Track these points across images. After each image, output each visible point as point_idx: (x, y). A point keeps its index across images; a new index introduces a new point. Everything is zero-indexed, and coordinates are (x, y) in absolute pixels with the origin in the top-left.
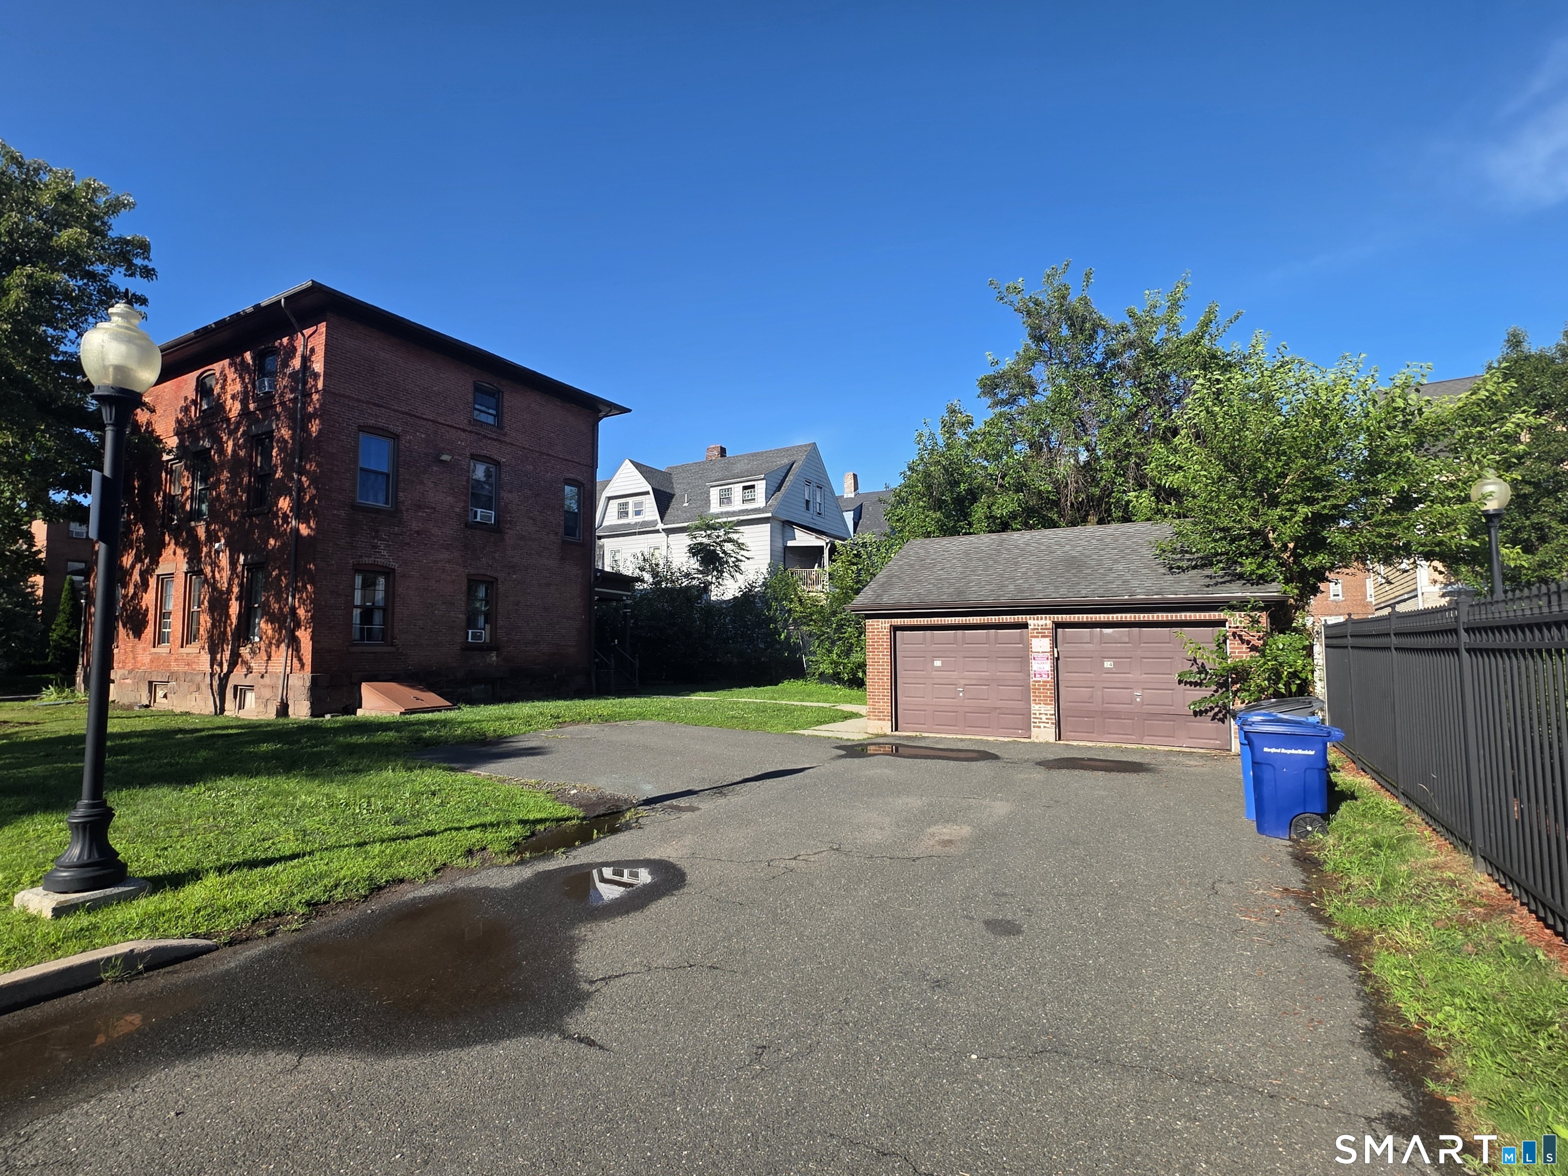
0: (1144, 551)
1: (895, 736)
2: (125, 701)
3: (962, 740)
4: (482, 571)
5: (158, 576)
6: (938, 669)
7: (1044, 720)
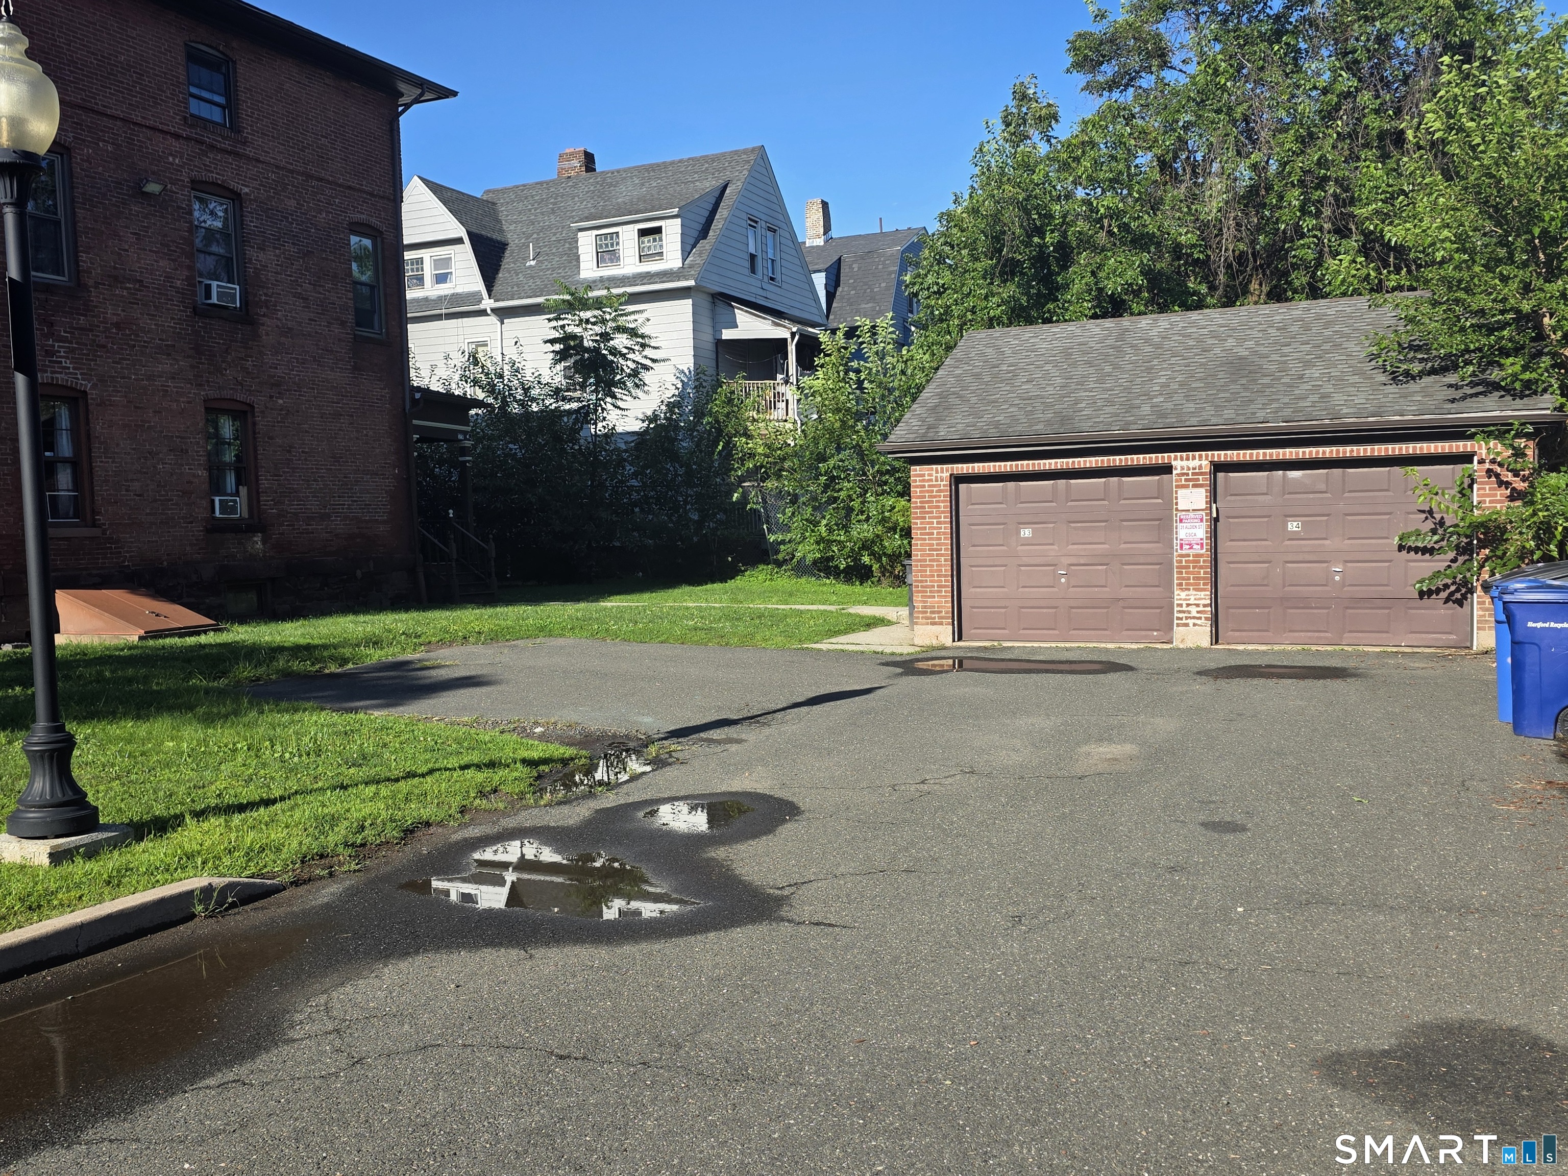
0: (1352, 346)
1: (960, 648)
3: (1067, 649)
4: (227, 394)
6: (1027, 542)
7: (1194, 614)
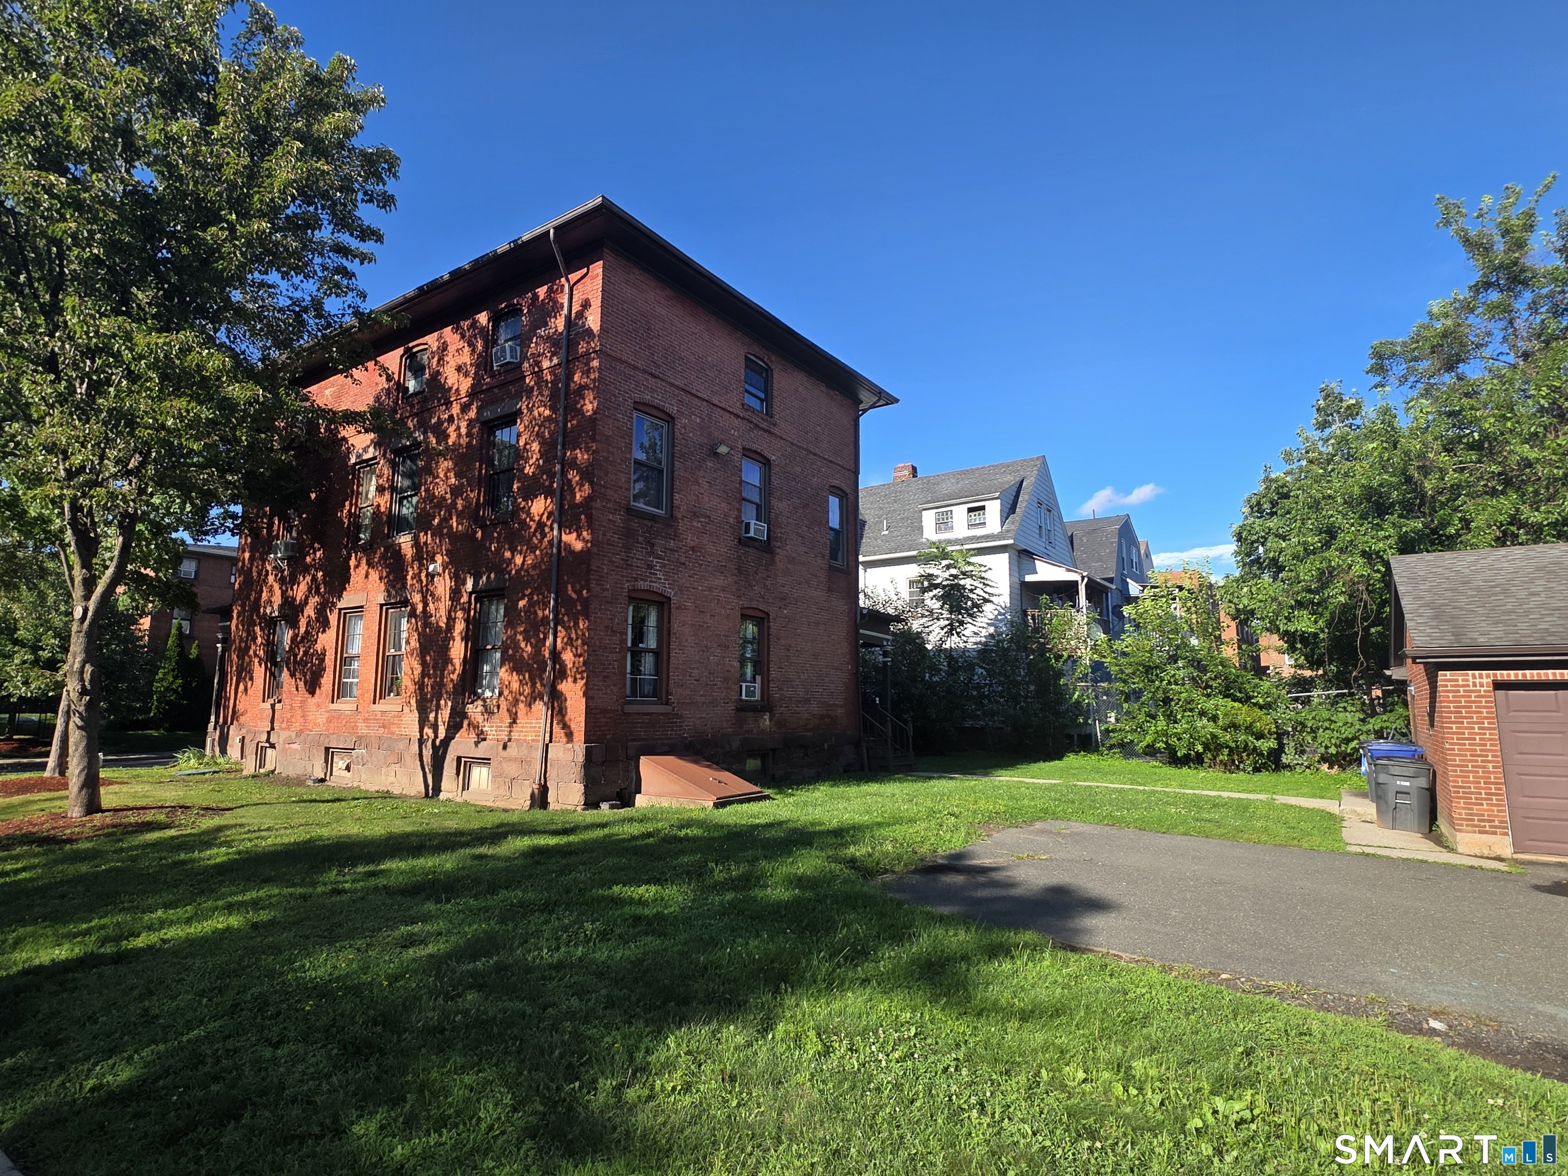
2: (291, 772)
4: (754, 604)
5: (340, 610)
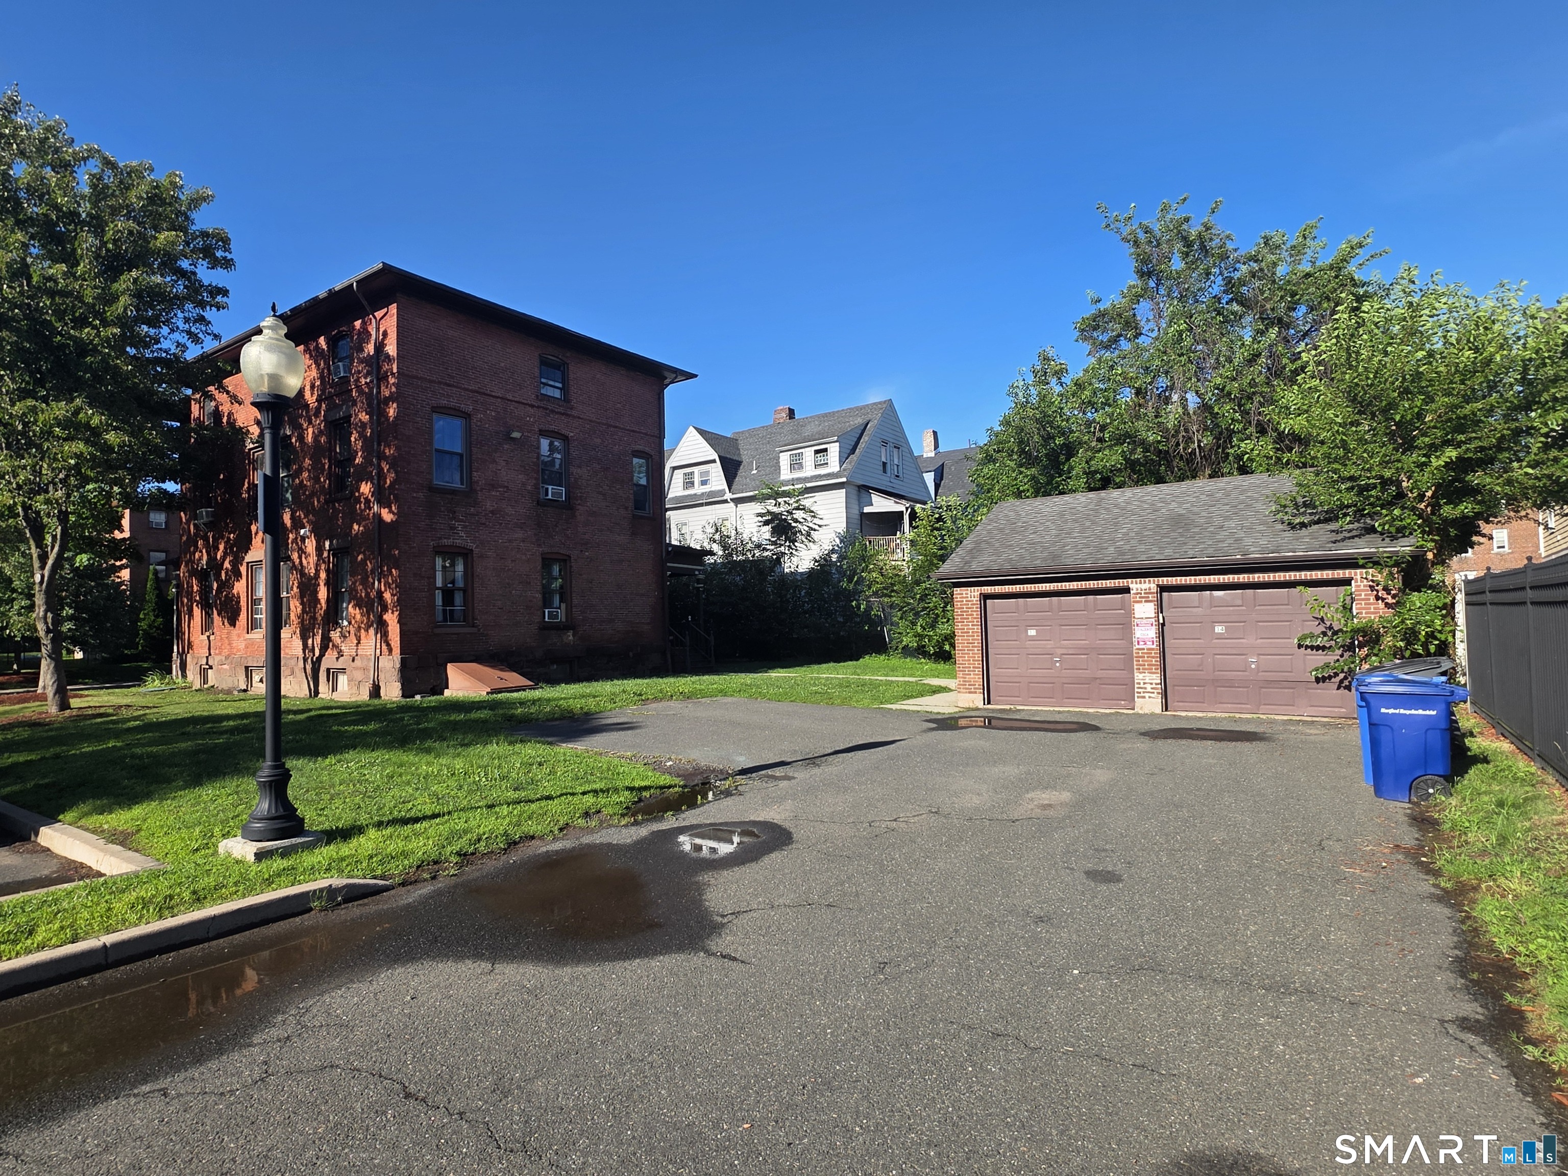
0: (1259, 506)
1: (988, 709)
2: (225, 686)
3: (1059, 712)
5: (248, 563)
6: (1032, 639)
7: (1149, 689)
